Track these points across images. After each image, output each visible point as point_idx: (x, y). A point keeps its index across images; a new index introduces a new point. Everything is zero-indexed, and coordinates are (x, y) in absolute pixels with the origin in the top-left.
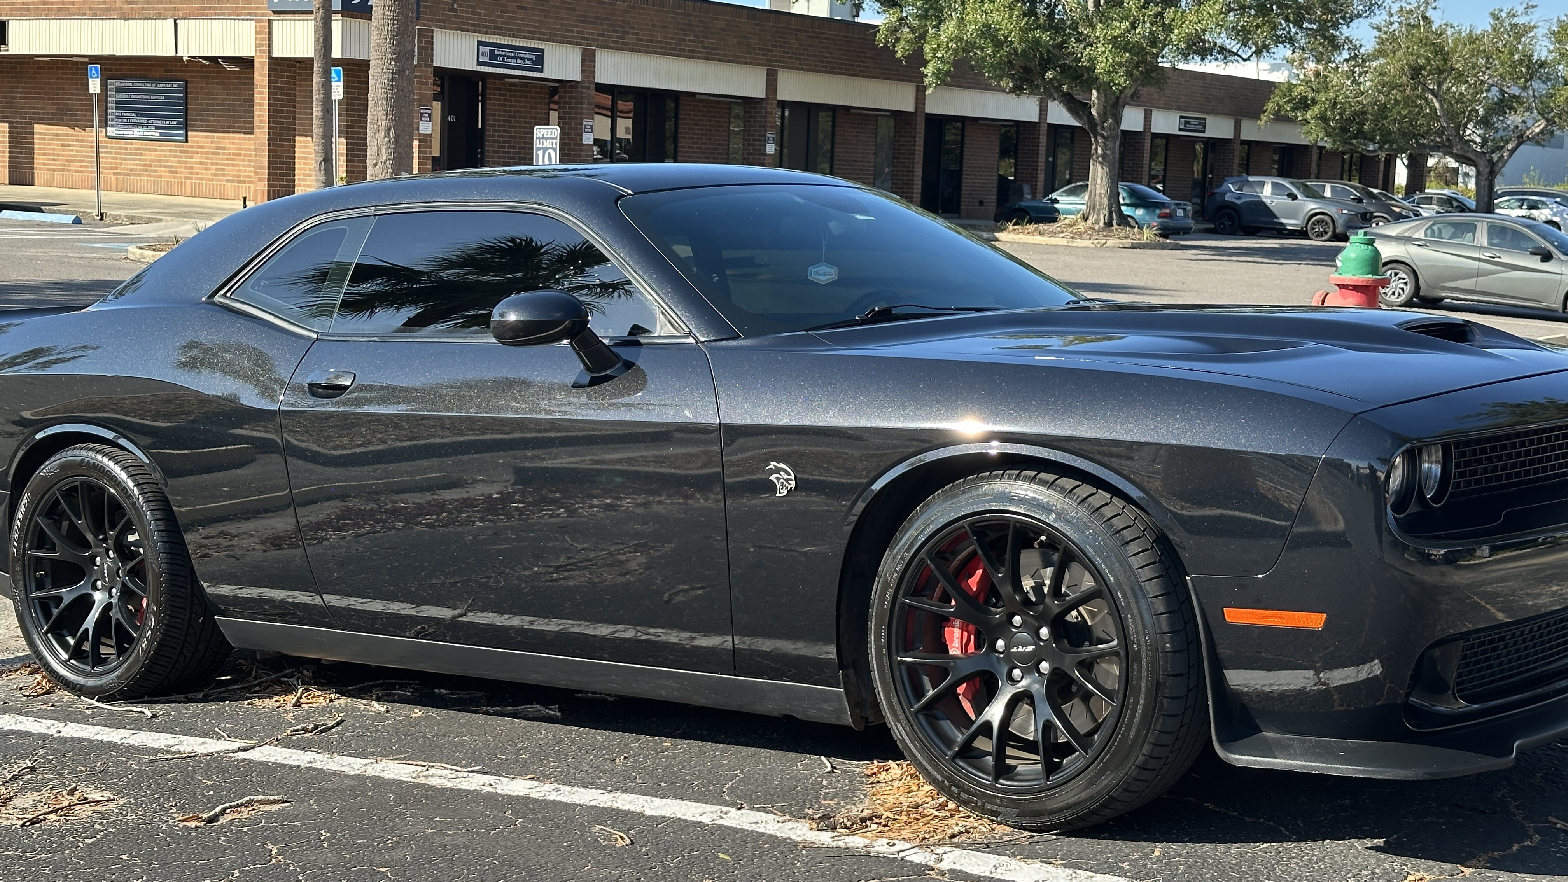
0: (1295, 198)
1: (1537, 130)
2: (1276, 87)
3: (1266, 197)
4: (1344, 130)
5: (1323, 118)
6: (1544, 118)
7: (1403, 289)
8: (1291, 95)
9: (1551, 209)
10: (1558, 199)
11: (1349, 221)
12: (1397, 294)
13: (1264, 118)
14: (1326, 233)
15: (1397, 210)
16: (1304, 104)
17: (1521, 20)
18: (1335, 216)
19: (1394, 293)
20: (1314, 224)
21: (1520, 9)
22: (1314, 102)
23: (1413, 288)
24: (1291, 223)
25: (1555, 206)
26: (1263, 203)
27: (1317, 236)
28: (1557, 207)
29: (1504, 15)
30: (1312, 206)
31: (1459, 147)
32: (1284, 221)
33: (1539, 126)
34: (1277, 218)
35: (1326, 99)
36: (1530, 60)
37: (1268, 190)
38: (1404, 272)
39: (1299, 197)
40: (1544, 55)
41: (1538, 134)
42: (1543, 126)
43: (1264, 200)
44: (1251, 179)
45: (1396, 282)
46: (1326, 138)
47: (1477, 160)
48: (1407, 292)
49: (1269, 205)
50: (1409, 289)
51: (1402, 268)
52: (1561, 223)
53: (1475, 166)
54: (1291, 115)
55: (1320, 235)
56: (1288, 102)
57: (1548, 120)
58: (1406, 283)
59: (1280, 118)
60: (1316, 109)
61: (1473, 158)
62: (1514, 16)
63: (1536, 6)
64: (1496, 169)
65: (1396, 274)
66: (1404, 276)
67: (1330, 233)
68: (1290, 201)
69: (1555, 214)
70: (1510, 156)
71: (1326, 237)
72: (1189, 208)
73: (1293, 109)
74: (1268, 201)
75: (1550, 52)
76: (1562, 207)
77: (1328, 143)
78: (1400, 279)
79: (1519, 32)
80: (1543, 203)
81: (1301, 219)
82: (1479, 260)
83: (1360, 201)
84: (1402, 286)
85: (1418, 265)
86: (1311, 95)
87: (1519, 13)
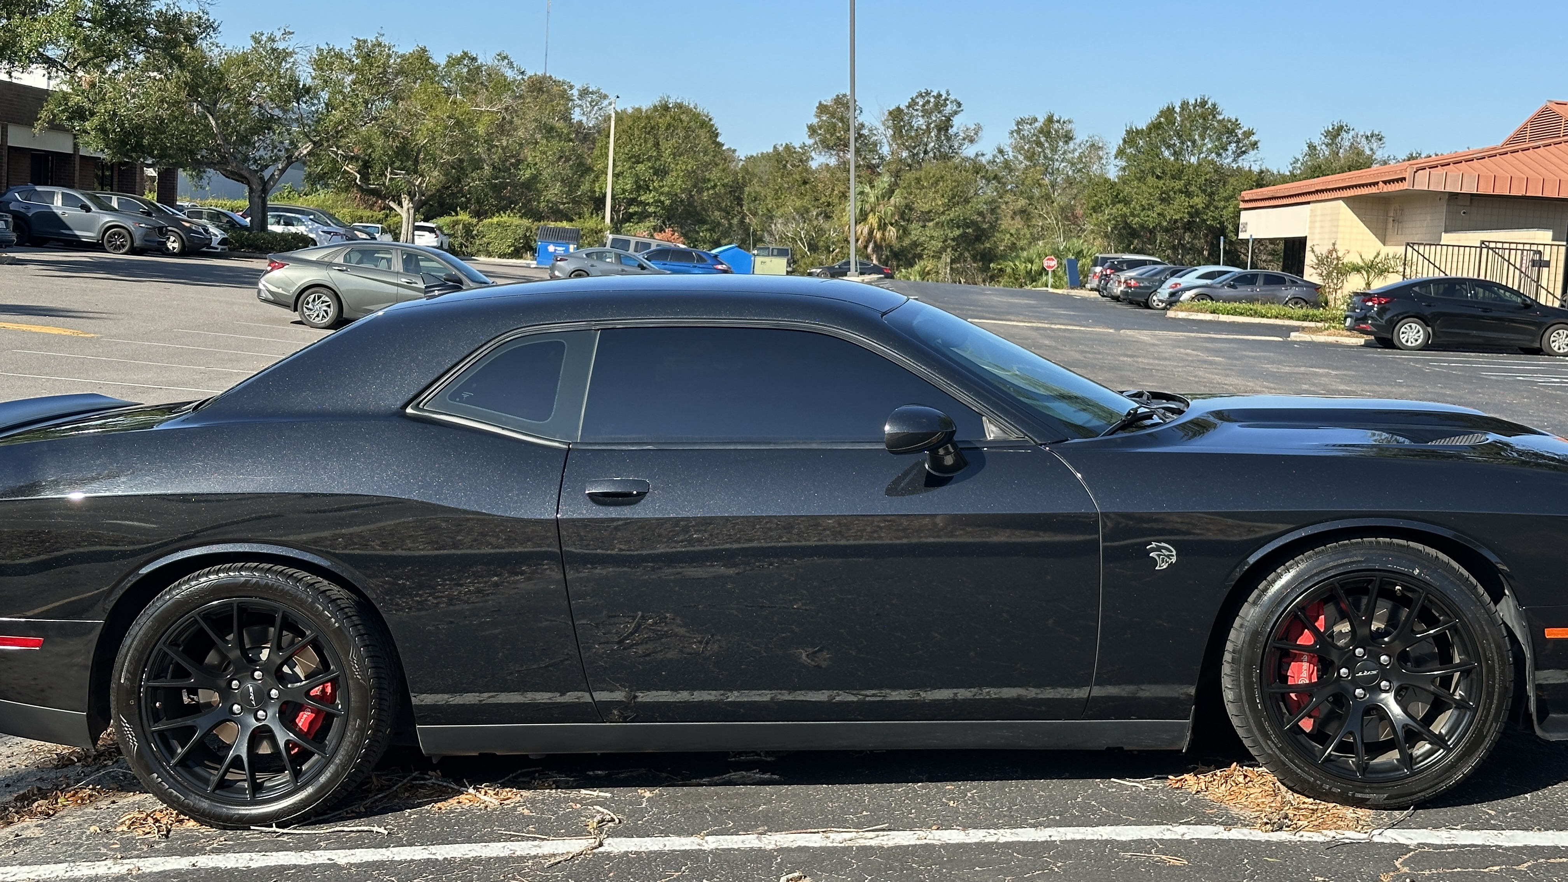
0: (88, 210)
1: (305, 152)
2: (49, 95)
3: (57, 207)
4: (123, 143)
5: (102, 130)
6: (311, 140)
7: (326, 311)
8: (66, 104)
9: (307, 226)
10: (312, 217)
11: (146, 235)
12: (321, 316)
13: (38, 125)
14: (124, 246)
15: (187, 225)
16: (80, 114)
17: (281, 46)
18: (132, 228)
19: (318, 316)
20: (110, 236)
21: (278, 35)
22: (92, 114)
23: (337, 310)
24: (87, 235)
25: (310, 223)
26: (55, 214)
27: (115, 249)
28: (312, 225)
29: (264, 38)
30: (107, 219)
31: (234, 165)
32: (78, 233)
33: (306, 148)
34: (70, 229)
35: (106, 111)
36: (297, 85)
37: (58, 201)
38: (327, 295)
39: (93, 209)
40: (309, 82)
41: (305, 156)
42: (310, 147)
43: (55, 211)
44: (39, 188)
45: (320, 305)
46: (106, 150)
47: (251, 178)
48: (330, 314)
49: (61, 216)
50: (332, 312)
51: (325, 292)
52: (317, 239)
53: (249, 184)
54: (66, 124)
55: (117, 248)
56: (63, 111)
57: (314, 143)
58: (329, 306)
59: (54, 126)
60: (96, 120)
61: (247, 175)
62: (273, 41)
63: (293, 33)
64: (268, 187)
65: (319, 298)
66: (327, 299)
67: (127, 248)
68: (83, 213)
69: (311, 231)
70: (281, 174)
71: (124, 250)
72: (10, 220)
73: (69, 119)
74: (59, 212)
75: (313, 78)
76: (316, 225)
77: (106, 156)
78: (323, 302)
79: (280, 56)
80: (299, 220)
81: (97, 230)
82: (398, 285)
83: (149, 214)
84: (325, 308)
85: (341, 289)
86: (87, 105)
87: (277, 39)
